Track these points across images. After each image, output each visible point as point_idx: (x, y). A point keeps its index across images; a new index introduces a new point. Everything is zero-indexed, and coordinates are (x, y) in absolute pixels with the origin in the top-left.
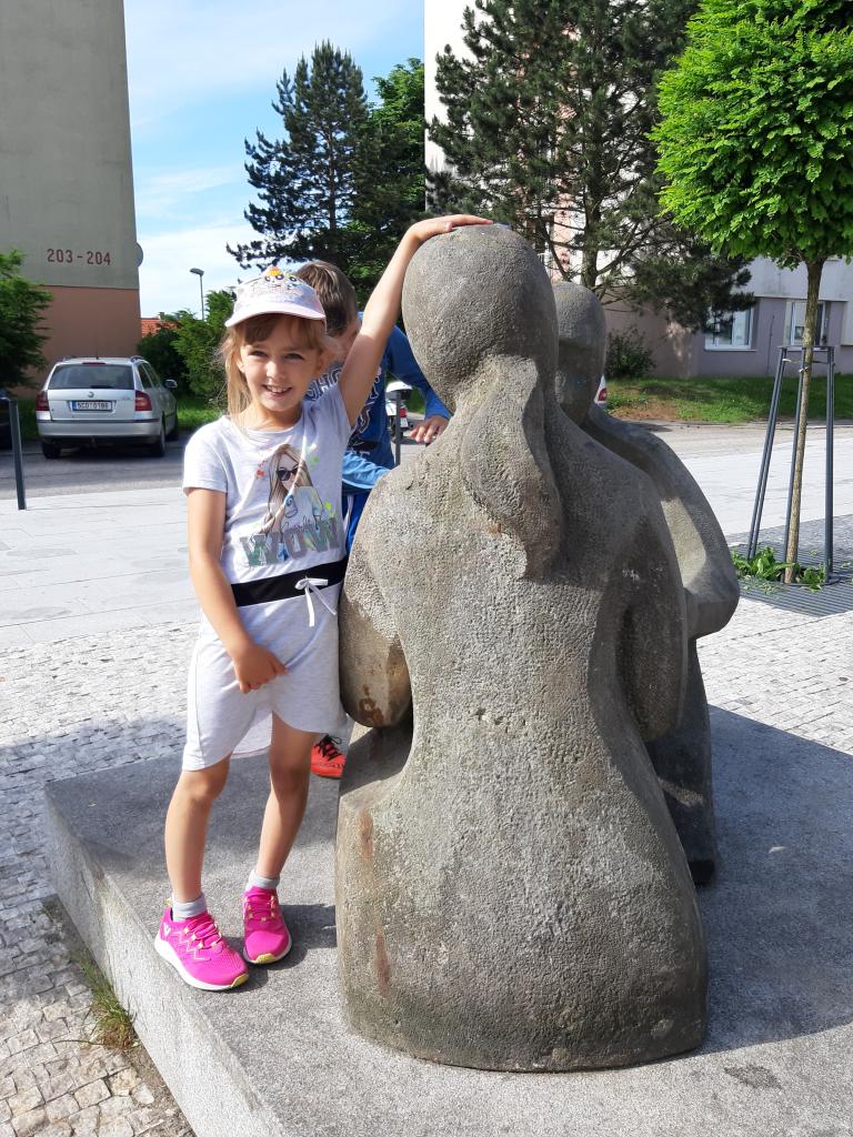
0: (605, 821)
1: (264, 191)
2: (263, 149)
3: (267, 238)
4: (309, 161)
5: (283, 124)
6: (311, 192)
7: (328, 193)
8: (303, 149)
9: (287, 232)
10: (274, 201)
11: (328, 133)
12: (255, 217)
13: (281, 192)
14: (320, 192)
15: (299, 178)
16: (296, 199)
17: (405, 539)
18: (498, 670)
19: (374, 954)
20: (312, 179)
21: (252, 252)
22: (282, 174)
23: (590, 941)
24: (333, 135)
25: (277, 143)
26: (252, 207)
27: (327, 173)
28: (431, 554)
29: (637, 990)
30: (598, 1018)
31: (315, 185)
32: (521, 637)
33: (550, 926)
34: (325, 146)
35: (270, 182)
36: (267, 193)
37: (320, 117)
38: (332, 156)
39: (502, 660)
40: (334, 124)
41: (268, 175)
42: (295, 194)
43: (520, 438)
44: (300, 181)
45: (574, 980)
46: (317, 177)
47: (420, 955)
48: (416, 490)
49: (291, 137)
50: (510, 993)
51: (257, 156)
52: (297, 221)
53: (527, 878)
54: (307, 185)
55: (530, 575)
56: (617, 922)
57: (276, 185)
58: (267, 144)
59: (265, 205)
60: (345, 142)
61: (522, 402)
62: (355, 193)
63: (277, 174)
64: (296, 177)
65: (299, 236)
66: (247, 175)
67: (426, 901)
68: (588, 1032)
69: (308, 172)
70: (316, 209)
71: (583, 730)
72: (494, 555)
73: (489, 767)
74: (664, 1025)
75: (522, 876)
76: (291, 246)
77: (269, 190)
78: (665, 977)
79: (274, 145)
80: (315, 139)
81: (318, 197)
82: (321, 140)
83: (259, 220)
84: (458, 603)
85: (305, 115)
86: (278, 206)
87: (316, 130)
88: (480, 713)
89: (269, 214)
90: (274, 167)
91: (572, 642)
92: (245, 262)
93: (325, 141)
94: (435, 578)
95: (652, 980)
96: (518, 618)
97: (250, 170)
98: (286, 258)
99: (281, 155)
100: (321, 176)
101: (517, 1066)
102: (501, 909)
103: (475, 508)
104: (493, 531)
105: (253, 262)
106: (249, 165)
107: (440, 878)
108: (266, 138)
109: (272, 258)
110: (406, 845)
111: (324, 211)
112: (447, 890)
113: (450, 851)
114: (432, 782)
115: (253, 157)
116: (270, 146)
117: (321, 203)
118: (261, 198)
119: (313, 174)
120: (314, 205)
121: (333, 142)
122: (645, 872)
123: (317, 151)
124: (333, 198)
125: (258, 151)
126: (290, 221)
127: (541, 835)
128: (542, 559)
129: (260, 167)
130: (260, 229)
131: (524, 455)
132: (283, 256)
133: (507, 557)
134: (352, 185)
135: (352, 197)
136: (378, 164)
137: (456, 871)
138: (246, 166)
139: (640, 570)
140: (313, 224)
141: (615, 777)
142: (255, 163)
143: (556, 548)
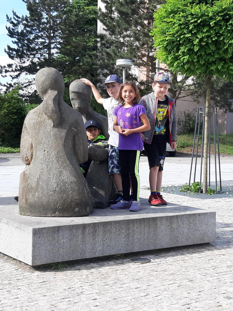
0: (66, 169)
1: (15, 40)
2: (15, 19)
3: (16, 62)
4: (38, 26)
5: (26, 7)
6: (39, 41)
7: (47, 41)
8: (35, 20)
9: (26, 59)
10: (20, 45)
11: (48, 12)
12: (10, 52)
13: (23, 40)
14: (43, 41)
15: (33, 34)
16: (31, 44)
17: (33, 121)
18: (48, 143)
19: (24, 197)
20: (40, 34)
21: (8, 69)
22: (25, 31)
23: (63, 191)
24: (51, 13)
25: (23, 16)
26: (9, 47)
27: (47, 31)
28: (37, 123)
29: (71, 201)
30: (64, 206)
31: (41, 37)
32: (52, 137)
33: (56, 188)
34: (47, 19)
35: (18, 35)
36: (17, 41)
37: (44, 4)
38: (50, 23)
39: (49, 141)
40: (52, 8)
41: (18, 32)
42: (30, 41)
43: (52, 103)
44: (34, 35)
45: (60, 198)
46: (42, 33)
47: (33, 196)
48: (35, 113)
49: (30, 14)
50: (48, 201)
51: (12, 23)
52: (31, 54)
53: (52, 179)
54: (37, 37)
55: (54, 126)
56: (67, 188)
57: (21, 36)
58: (17, 17)
59: (15, 46)
60: (57, 17)
61: (53, 97)
62: (61, 41)
63: (22, 31)
64: (31, 33)
65: (32, 62)
66: (7, 32)
67: (34, 185)
68: (62, 209)
69: (38, 31)
70: (41, 49)
71: (62, 154)
72: (48, 123)
73: (46, 160)
74: (77, 209)
75: (51, 179)
76: (28, 66)
77: (18, 39)
78: (77, 199)
79: (21, 17)
80: (42, 16)
81: (42, 43)
82: (45, 15)
83: (12, 53)
84: (41, 132)
85: (37, 4)
86: (22, 47)
87: (43, 11)
88: (45, 151)
89: (17, 51)
90: (20, 28)
91: (61, 138)
92: (4, 74)
93: (47, 16)
94: (38, 128)
95: (74, 199)
96: (51, 134)
97: (9, 29)
98: (25, 72)
99: (25, 22)
100: (44, 33)
101: (50, 215)
102: (47, 185)
103: (45, 115)
104: (48, 119)
105: (8, 74)
106: (8, 27)
107: (37, 180)
108: (17, 14)
109: (18, 72)
110: (31, 175)
111: (46, 50)
112: (38, 183)
113: (38, 175)
114: (36, 163)
115: (10, 23)
116: (19, 18)
117: (44, 46)
118: (13, 43)
119: (40, 31)
120: (40, 47)
121: (51, 17)
122: (73, 179)
123: (43, 21)
124: (50, 43)
125: (13, 20)
126: (28, 54)
127: (54, 172)
128: (56, 123)
129: (13, 28)
130: (12, 58)
131: (53, 105)
132: (24, 71)
133: (50, 123)
134: (60, 37)
135: (60, 43)
136: (73, 28)
137: (39, 179)
138: (6, 27)
139: (76, 129)
140: (39, 56)
141: (68, 162)
142: (11, 26)
143: (58, 122)
